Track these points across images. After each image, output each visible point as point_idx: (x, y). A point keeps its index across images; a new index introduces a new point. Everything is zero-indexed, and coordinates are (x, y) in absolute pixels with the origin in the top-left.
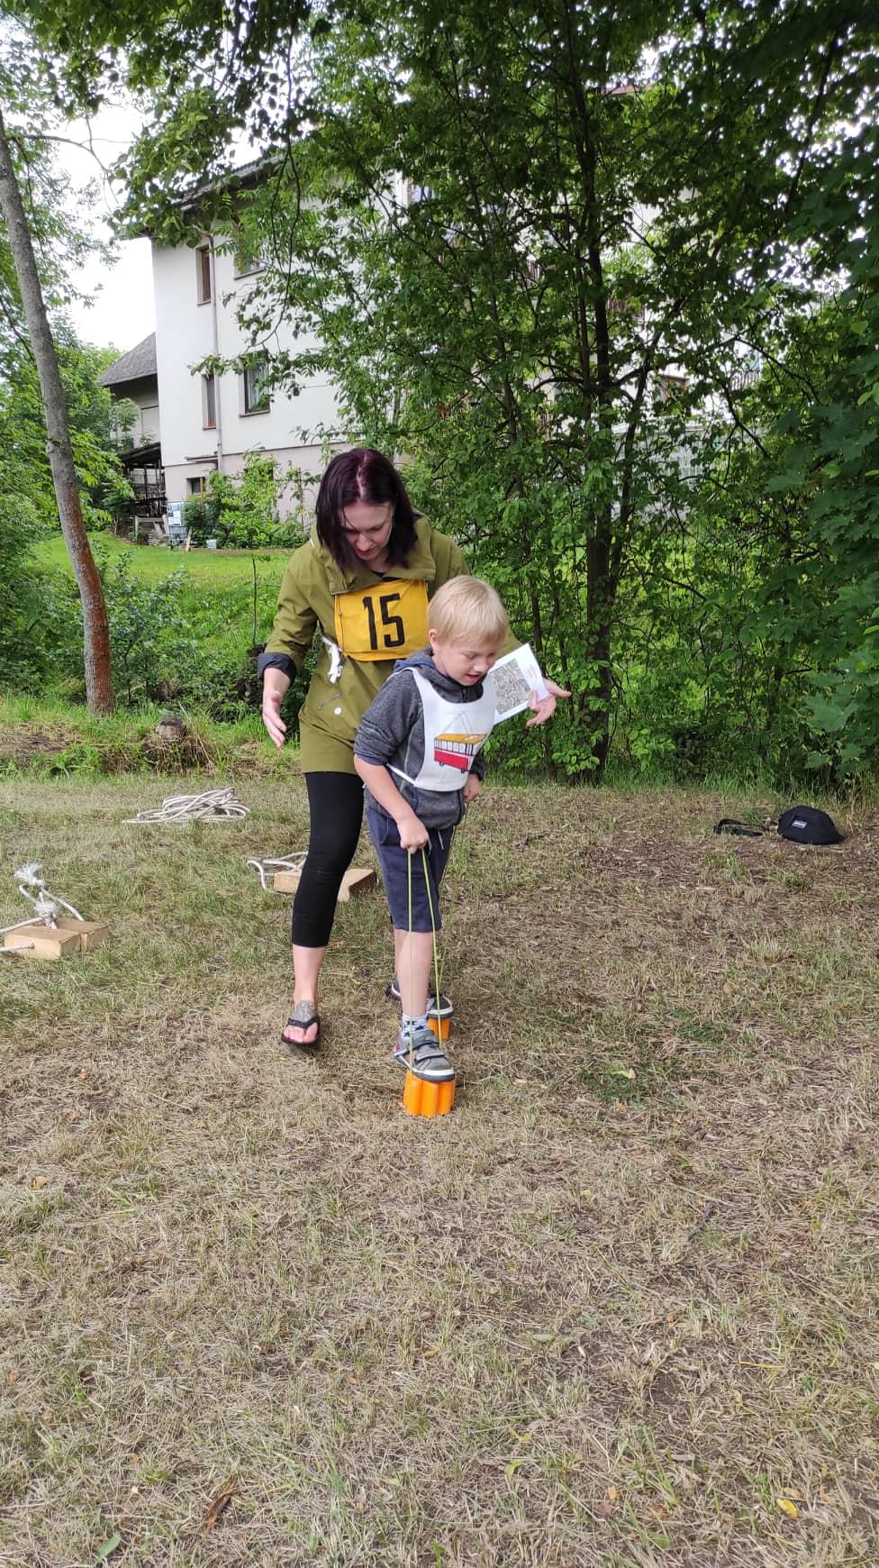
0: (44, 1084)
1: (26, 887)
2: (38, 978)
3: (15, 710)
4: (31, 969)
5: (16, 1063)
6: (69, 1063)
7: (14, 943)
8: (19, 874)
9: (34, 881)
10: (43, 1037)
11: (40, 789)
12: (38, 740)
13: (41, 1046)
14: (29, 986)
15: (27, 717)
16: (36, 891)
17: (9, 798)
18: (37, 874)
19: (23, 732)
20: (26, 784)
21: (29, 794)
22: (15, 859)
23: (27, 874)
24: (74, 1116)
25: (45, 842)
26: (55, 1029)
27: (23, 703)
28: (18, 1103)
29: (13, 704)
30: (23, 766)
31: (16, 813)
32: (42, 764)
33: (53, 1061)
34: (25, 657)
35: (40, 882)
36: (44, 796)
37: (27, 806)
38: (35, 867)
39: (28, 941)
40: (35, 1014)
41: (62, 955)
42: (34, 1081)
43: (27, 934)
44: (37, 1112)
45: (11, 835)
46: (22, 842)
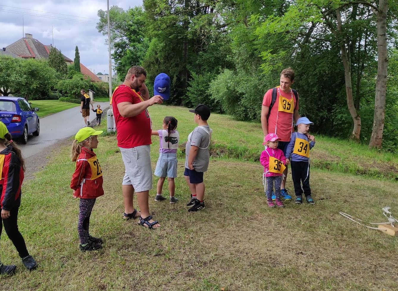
0: (387, 267)
1: (385, 213)
2: (387, 239)
3: (385, 157)
4: (385, 236)
5: (379, 259)
6: (395, 264)
7: (381, 228)
8: (383, 209)
9: (388, 212)
10: (388, 255)
11: (392, 185)
12: (392, 168)
13: (387, 257)
14: (385, 241)
15: (389, 160)
16: (388, 215)
17: (382, 186)
18: (389, 210)
19: (387, 165)
20: (388, 182)
21: (388, 186)
22: (383, 204)
23: (386, 210)
24: (395, 278)
25: (392, 202)
26: (391, 254)
27: (389, 155)
28: (379, 269)
29: (385, 155)
30: (386, 175)
31: (384, 191)
32: (392, 177)
33: (390, 262)
34: (391, 140)
35: (390, 213)
36: (393, 187)
37: (388, 189)
38: (389, 208)
39: (385, 228)
40: (385, 248)
41: (395, 235)
42: (384, 265)
43: (385, 226)
44: (385, 273)
45: (382, 197)
46: (385, 200)
